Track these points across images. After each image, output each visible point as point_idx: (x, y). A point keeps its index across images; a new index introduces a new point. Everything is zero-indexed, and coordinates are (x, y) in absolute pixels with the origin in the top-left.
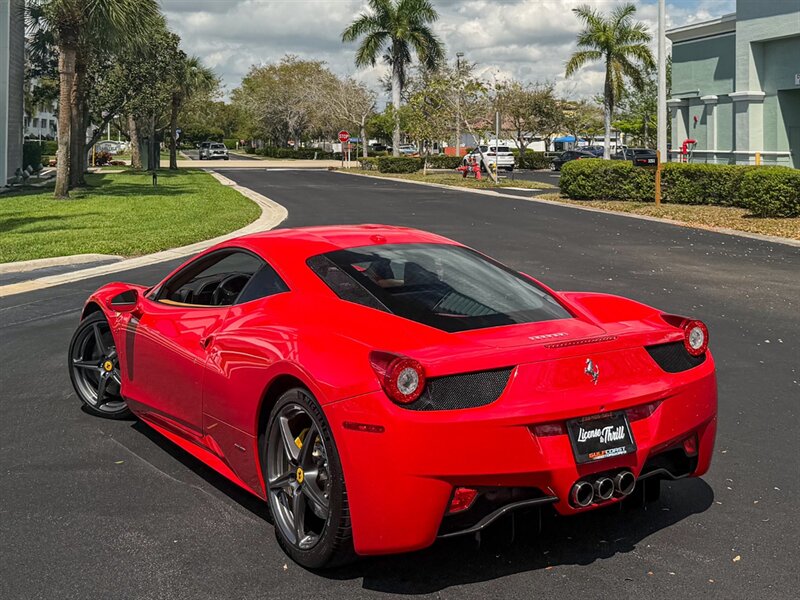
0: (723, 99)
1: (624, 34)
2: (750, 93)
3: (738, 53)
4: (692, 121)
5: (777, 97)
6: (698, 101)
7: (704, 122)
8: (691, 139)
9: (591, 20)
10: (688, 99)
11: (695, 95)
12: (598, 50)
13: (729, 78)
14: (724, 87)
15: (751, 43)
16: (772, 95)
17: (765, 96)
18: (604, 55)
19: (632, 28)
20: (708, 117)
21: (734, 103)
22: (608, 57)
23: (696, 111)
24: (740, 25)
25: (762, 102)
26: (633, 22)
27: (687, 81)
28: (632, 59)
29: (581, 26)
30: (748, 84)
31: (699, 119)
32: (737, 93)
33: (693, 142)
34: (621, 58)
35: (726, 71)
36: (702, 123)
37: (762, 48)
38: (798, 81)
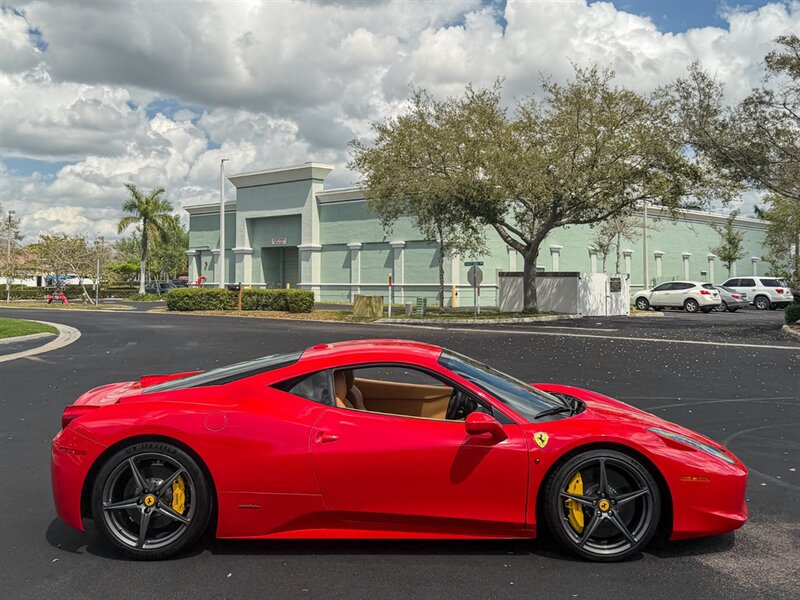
1: (157, 206)
2: (244, 249)
3: (237, 224)
4: (203, 266)
5: (260, 252)
6: (208, 252)
7: (212, 268)
9: (135, 194)
10: (200, 251)
11: (206, 249)
12: (138, 216)
15: (247, 219)
16: (257, 251)
17: (253, 251)
18: (142, 220)
19: (162, 202)
20: (215, 263)
22: (145, 221)
23: (206, 259)
25: (251, 254)
26: (162, 197)
27: (200, 239)
28: (159, 221)
29: (128, 196)
30: (243, 243)
31: (208, 265)
32: (237, 248)
34: (155, 222)
37: (252, 223)
38: (273, 243)
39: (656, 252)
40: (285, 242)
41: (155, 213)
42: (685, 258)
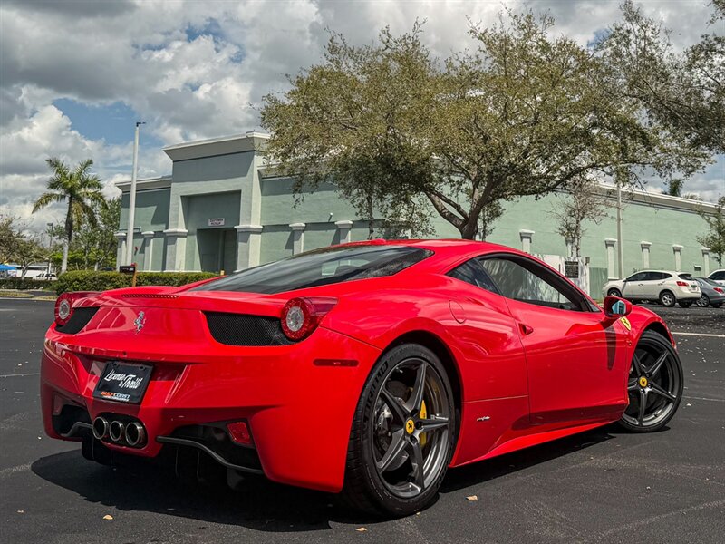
0: (158, 234)
1: (84, 183)
2: (178, 230)
3: (171, 203)
5: (195, 237)
6: (139, 235)
7: (142, 251)
9: (59, 169)
11: (137, 231)
12: (63, 193)
13: (163, 223)
14: (161, 227)
15: (181, 197)
16: (193, 234)
17: (188, 234)
18: (67, 198)
19: (90, 179)
20: (146, 247)
22: (70, 199)
23: (137, 243)
25: (186, 237)
28: (88, 202)
30: (177, 224)
32: (169, 230)
34: (80, 200)
35: (162, 217)
36: (140, 252)
37: (188, 200)
38: (210, 224)
39: (643, 242)
40: (222, 223)
41: (83, 191)
42: (676, 250)
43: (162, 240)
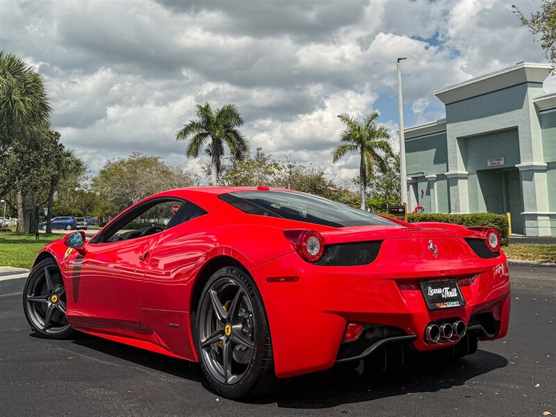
0: (441, 177)
1: (372, 134)
2: (459, 172)
3: (449, 145)
4: (420, 193)
5: (476, 175)
6: (423, 179)
7: (428, 193)
8: (420, 206)
9: (350, 123)
10: (417, 178)
11: (421, 175)
12: (355, 144)
13: (443, 163)
14: (441, 169)
15: (458, 139)
16: (474, 174)
17: (468, 175)
18: (359, 148)
19: (377, 129)
20: (431, 190)
21: (448, 180)
22: (362, 149)
23: (422, 186)
24: (449, 126)
25: (467, 178)
26: (378, 125)
27: (415, 165)
28: (381, 153)
29: (343, 128)
30: (457, 166)
31: (425, 192)
32: (450, 172)
33: (421, 208)
34: (370, 149)
35: (442, 158)
36: (427, 195)
37: (464, 141)
38: (489, 164)
40: (502, 163)
41: (372, 141)
43: (445, 182)
